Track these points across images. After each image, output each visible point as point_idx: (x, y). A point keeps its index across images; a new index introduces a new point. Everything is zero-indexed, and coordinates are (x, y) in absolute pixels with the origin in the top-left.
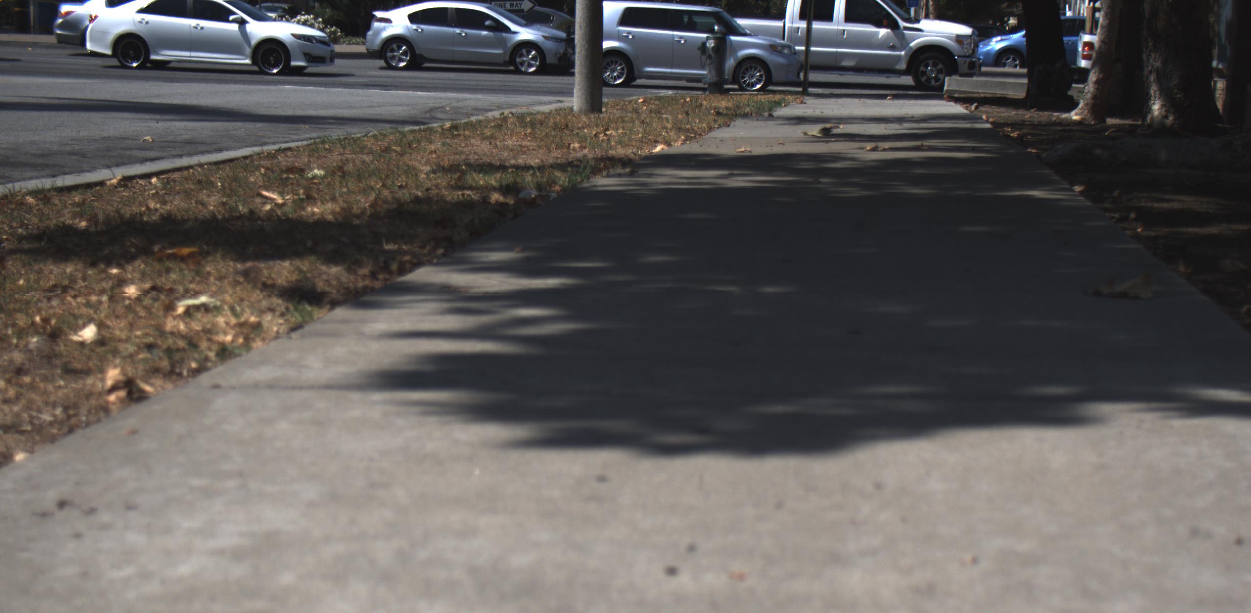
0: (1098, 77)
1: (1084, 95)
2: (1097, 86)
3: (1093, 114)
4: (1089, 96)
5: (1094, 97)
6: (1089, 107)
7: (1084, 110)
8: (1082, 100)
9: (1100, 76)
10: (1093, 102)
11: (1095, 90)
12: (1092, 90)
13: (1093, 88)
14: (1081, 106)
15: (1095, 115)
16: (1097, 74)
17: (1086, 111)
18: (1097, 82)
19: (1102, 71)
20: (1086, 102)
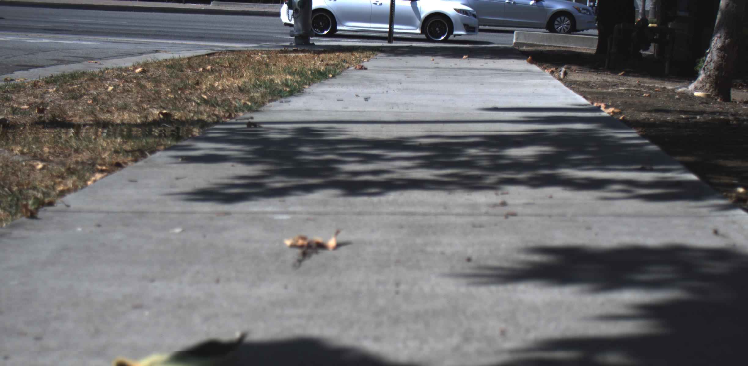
0: (724, 42)
1: (705, 64)
2: (722, 54)
3: (715, 90)
4: (712, 66)
5: (718, 68)
6: (711, 79)
7: (704, 84)
8: (704, 69)
9: (727, 41)
10: (716, 73)
11: (720, 59)
12: (715, 58)
13: (717, 56)
14: (700, 78)
15: (717, 91)
16: (723, 38)
17: (708, 85)
18: (721, 49)
19: (728, 35)
20: (708, 73)
